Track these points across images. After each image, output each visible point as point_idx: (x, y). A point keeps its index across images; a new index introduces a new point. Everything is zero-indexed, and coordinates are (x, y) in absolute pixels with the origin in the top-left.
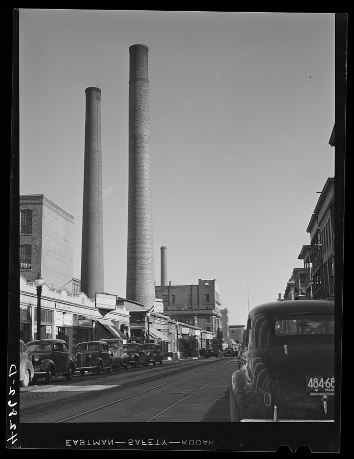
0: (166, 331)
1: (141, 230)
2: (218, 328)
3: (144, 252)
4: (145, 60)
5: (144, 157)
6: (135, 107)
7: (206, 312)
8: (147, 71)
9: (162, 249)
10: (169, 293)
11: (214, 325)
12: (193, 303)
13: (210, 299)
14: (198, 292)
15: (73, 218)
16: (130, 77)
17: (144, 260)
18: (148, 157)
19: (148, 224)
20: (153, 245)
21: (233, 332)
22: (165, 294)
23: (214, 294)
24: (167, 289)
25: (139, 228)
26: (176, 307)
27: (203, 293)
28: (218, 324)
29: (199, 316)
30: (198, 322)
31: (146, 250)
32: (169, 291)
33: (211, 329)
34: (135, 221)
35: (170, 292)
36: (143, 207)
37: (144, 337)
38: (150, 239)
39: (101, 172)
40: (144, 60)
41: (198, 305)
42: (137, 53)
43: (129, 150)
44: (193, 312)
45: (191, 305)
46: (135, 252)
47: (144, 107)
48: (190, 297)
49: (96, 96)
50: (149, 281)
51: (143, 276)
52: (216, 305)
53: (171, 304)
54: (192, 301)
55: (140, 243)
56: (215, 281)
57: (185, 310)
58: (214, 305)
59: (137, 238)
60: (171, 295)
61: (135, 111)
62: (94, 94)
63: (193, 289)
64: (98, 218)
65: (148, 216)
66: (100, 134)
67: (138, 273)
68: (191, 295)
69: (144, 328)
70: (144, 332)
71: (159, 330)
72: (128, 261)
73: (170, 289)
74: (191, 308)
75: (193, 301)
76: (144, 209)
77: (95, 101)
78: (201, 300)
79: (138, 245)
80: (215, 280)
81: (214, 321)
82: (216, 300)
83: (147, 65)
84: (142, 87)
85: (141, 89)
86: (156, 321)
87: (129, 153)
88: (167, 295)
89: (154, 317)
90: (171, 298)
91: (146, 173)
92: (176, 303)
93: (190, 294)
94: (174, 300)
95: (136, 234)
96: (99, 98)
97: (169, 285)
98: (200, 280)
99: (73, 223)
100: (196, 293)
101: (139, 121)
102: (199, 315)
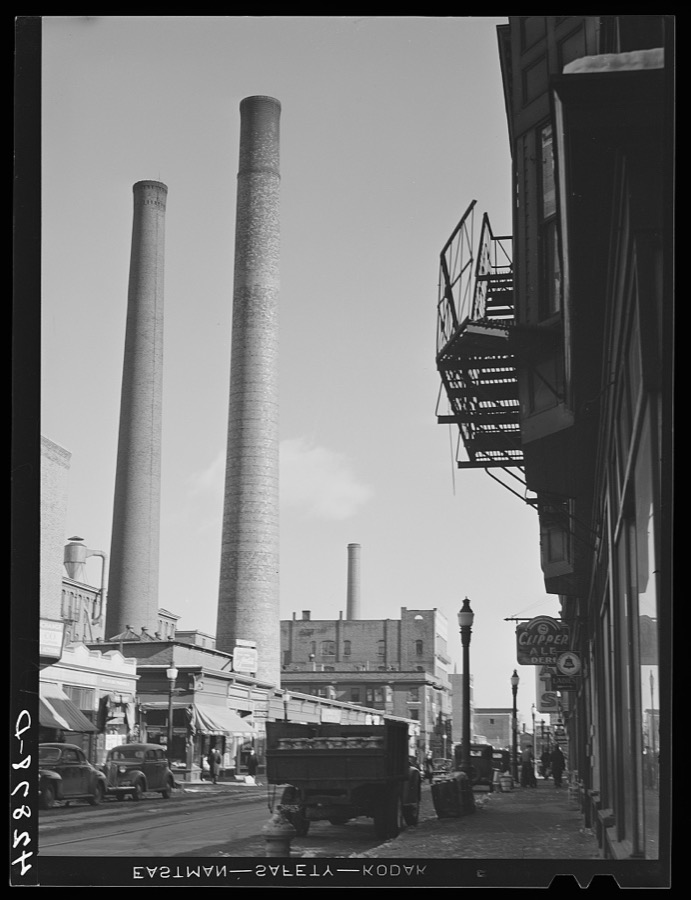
0: (261, 714)
1: (252, 493)
2: (441, 714)
3: (257, 542)
4: (274, 130)
5: (264, 336)
6: (248, 228)
7: (410, 677)
8: (277, 151)
9: (351, 548)
10: (338, 636)
11: (427, 705)
12: (389, 659)
13: (424, 650)
14: (399, 635)
15: (67, 455)
16: (240, 165)
17: (257, 558)
18: (273, 335)
19: (268, 481)
20: (278, 526)
21: (492, 721)
22: (330, 639)
23: (433, 639)
24: (334, 628)
25: (246, 489)
26: (351, 665)
27: (410, 636)
28: (440, 704)
29: (396, 686)
30: (393, 699)
31: (262, 537)
32: (338, 632)
33: (420, 715)
34: (239, 474)
35: (341, 634)
36: (259, 444)
37: (190, 728)
38: (271, 513)
39: (162, 363)
40: (271, 130)
41: (399, 662)
42: (255, 113)
43: (234, 322)
44: (383, 677)
45: (385, 662)
46: (238, 541)
47: (266, 229)
48: (382, 644)
49: (155, 200)
50: (267, 605)
51: (252, 594)
52: (438, 663)
53: (341, 659)
54: (386, 652)
55: (248, 521)
56: (437, 613)
57: (367, 672)
58: (432, 663)
59: (243, 510)
60: (341, 640)
61: (247, 237)
62: (151, 195)
63: (389, 626)
64: (148, 462)
65: (267, 462)
66: (162, 281)
67: (242, 586)
68: (385, 641)
69: (191, 707)
70: (191, 717)
71: (244, 714)
72: (223, 560)
73: (341, 628)
74: (385, 668)
75: (389, 653)
76: (259, 447)
77: (152, 211)
78: (404, 651)
79: (244, 527)
80: (435, 609)
81: (428, 697)
82: (437, 651)
83: (278, 139)
84: (263, 185)
85: (262, 190)
86: (232, 692)
87: (233, 327)
88: (334, 640)
89: (225, 683)
90: (342, 646)
91: (268, 370)
92: (352, 657)
93: (382, 638)
94: (348, 652)
95: (240, 502)
96: (161, 205)
97: (338, 619)
98: (404, 609)
99: (68, 467)
100: (396, 637)
101: (254, 257)
102: (396, 683)
